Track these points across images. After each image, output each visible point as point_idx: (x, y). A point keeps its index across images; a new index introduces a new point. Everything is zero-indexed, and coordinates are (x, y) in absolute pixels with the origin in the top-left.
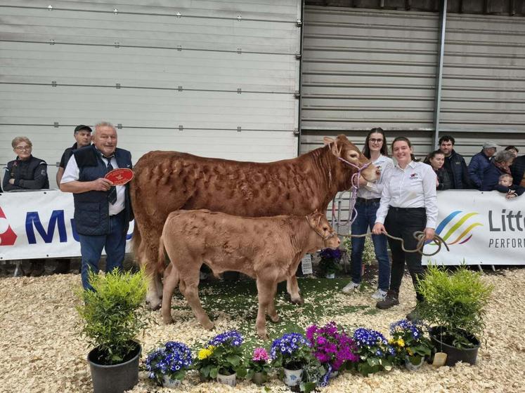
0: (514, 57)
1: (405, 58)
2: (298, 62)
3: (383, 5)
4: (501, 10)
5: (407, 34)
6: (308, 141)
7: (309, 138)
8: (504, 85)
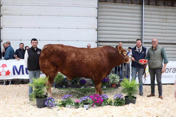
0: (166, 19)
1: (132, 18)
2: (97, 19)
3: (124, 2)
4: (162, 5)
5: (132, 11)
6: (101, 45)
7: (101, 44)
8: (164, 27)
